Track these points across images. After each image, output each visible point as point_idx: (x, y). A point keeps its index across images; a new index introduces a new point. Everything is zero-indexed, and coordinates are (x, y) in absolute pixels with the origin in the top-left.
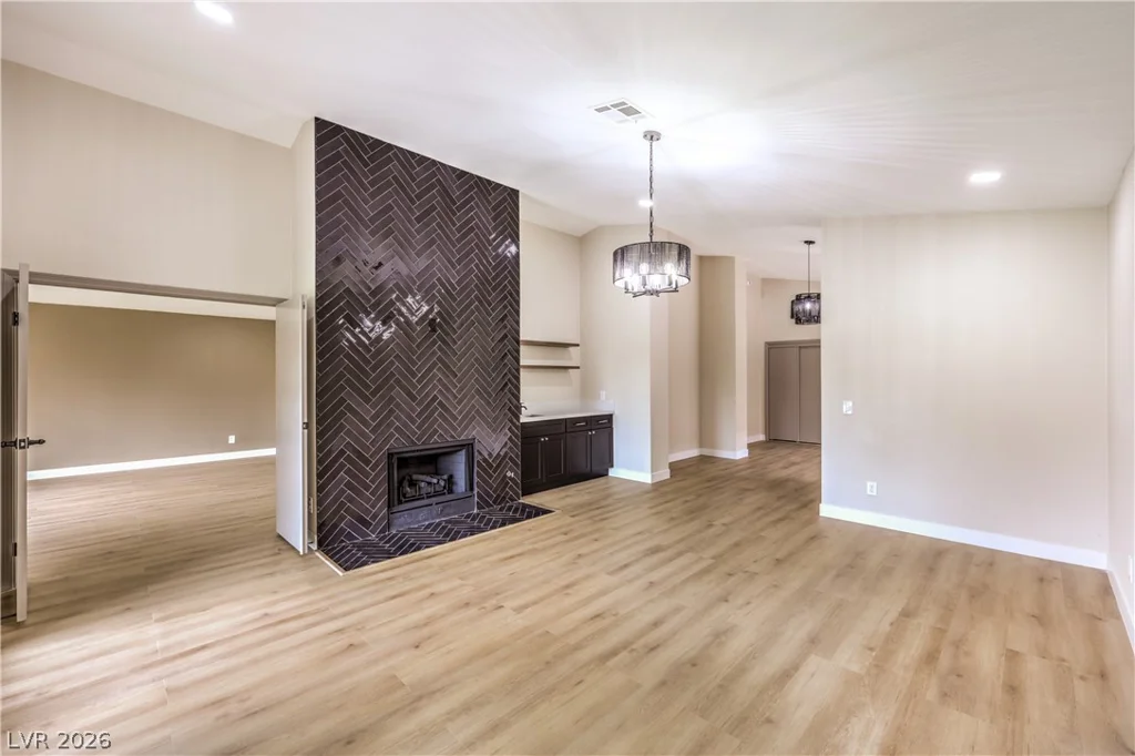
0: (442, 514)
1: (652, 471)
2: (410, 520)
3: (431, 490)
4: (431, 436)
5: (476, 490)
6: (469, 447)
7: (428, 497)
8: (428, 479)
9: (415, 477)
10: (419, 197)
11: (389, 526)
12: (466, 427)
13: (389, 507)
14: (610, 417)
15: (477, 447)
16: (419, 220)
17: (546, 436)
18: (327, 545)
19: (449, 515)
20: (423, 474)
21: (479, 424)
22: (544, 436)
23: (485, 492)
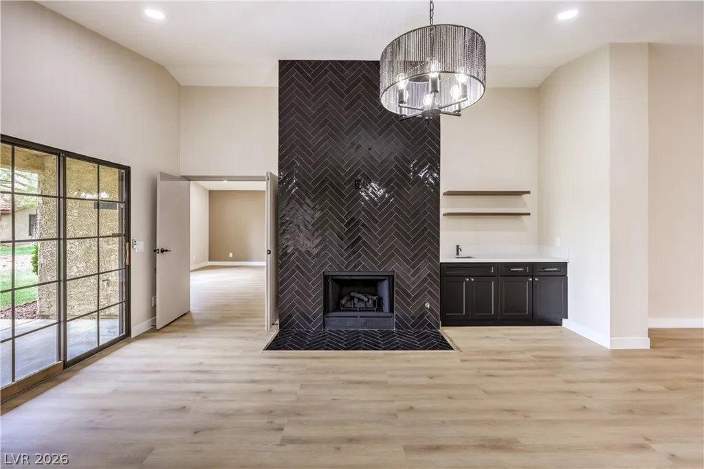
0: (365, 325)
1: (611, 336)
2: (342, 322)
3: (362, 305)
4: (356, 266)
5: (395, 313)
6: (391, 278)
7: (360, 311)
8: (362, 297)
9: (352, 294)
10: (347, 92)
11: (324, 325)
12: (386, 262)
13: (324, 313)
14: (564, 266)
15: (396, 280)
16: (347, 109)
17: (472, 276)
18: (285, 328)
19: (372, 327)
20: (358, 293)
21: (398, 260)
22: (469, 277)
23: (404, 316)
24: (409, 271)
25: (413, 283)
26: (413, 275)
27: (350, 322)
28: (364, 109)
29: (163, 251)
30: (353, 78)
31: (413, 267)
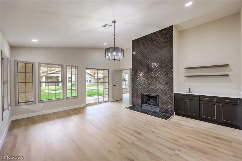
0: (151, 109)
2: (146, 107)
5: (159, 107)
11: (141, 107)
12: (156, 91)
13: (142, 104)
15: (159, 97)
16: (146, 48)
20: (152, 100)
21: (160, 91)
22: (186, 99)
23: (162, 108)
24: (163, 95)
25: (165, 99)
26: (165, 96)
27: (148, 107)
28: (150, 47)
29: (115, 86)
30: (147, 39)
31: (164, 94)
